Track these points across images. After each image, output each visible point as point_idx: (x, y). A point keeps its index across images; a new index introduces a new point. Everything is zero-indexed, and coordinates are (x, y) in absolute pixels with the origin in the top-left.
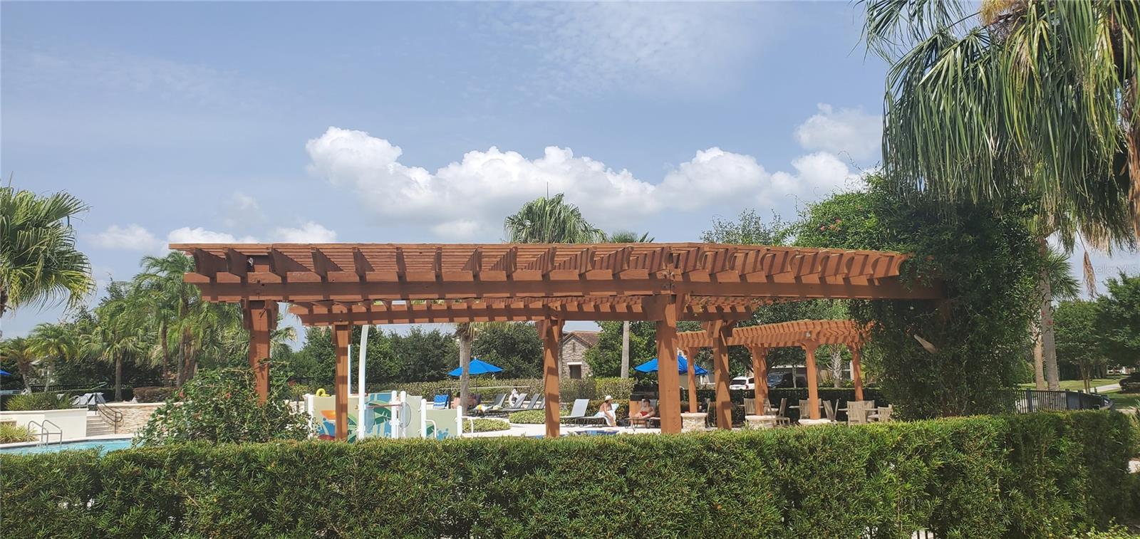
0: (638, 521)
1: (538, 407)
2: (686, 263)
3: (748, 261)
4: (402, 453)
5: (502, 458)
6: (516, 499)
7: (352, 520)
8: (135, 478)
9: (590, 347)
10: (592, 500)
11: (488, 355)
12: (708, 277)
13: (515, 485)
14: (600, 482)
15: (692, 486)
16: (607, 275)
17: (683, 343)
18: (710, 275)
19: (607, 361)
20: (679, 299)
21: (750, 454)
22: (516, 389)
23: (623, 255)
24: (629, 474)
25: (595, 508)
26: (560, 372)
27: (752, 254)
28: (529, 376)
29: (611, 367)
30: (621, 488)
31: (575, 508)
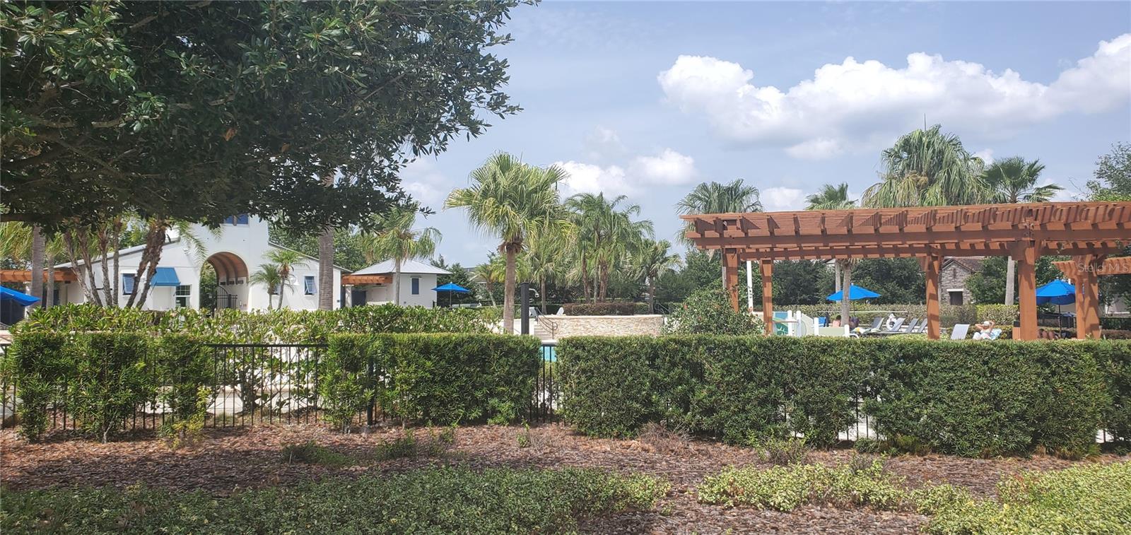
0: (996, 395)
1: (916, 331)
2: (1043, 216)
3: (1098, 213)
4: (834, 344)
5: (901, 351)
6: (910, 377)
7: (805, 383)
8: (676, 351)
9: (973, 273)
10: (963, 380)
11: (862, 281)
12: (1063, 226)
13: (910, 368)
14: (970, 368)
15: (1039, 375)
16: (978, 227)
17: (1071, 272)
18: (1065, 225)
19: (991, 289)
20: (1037, 243)
21: (1087, 356)
22: (894, 313)
23: (990, 213)
24: (990, 365)
25: (966, 385)
26: (940, 299)
27: (1102, 209)
28: (905, 302)
29: (995, 294)
30: (984, 373)
31: (951, 385)
